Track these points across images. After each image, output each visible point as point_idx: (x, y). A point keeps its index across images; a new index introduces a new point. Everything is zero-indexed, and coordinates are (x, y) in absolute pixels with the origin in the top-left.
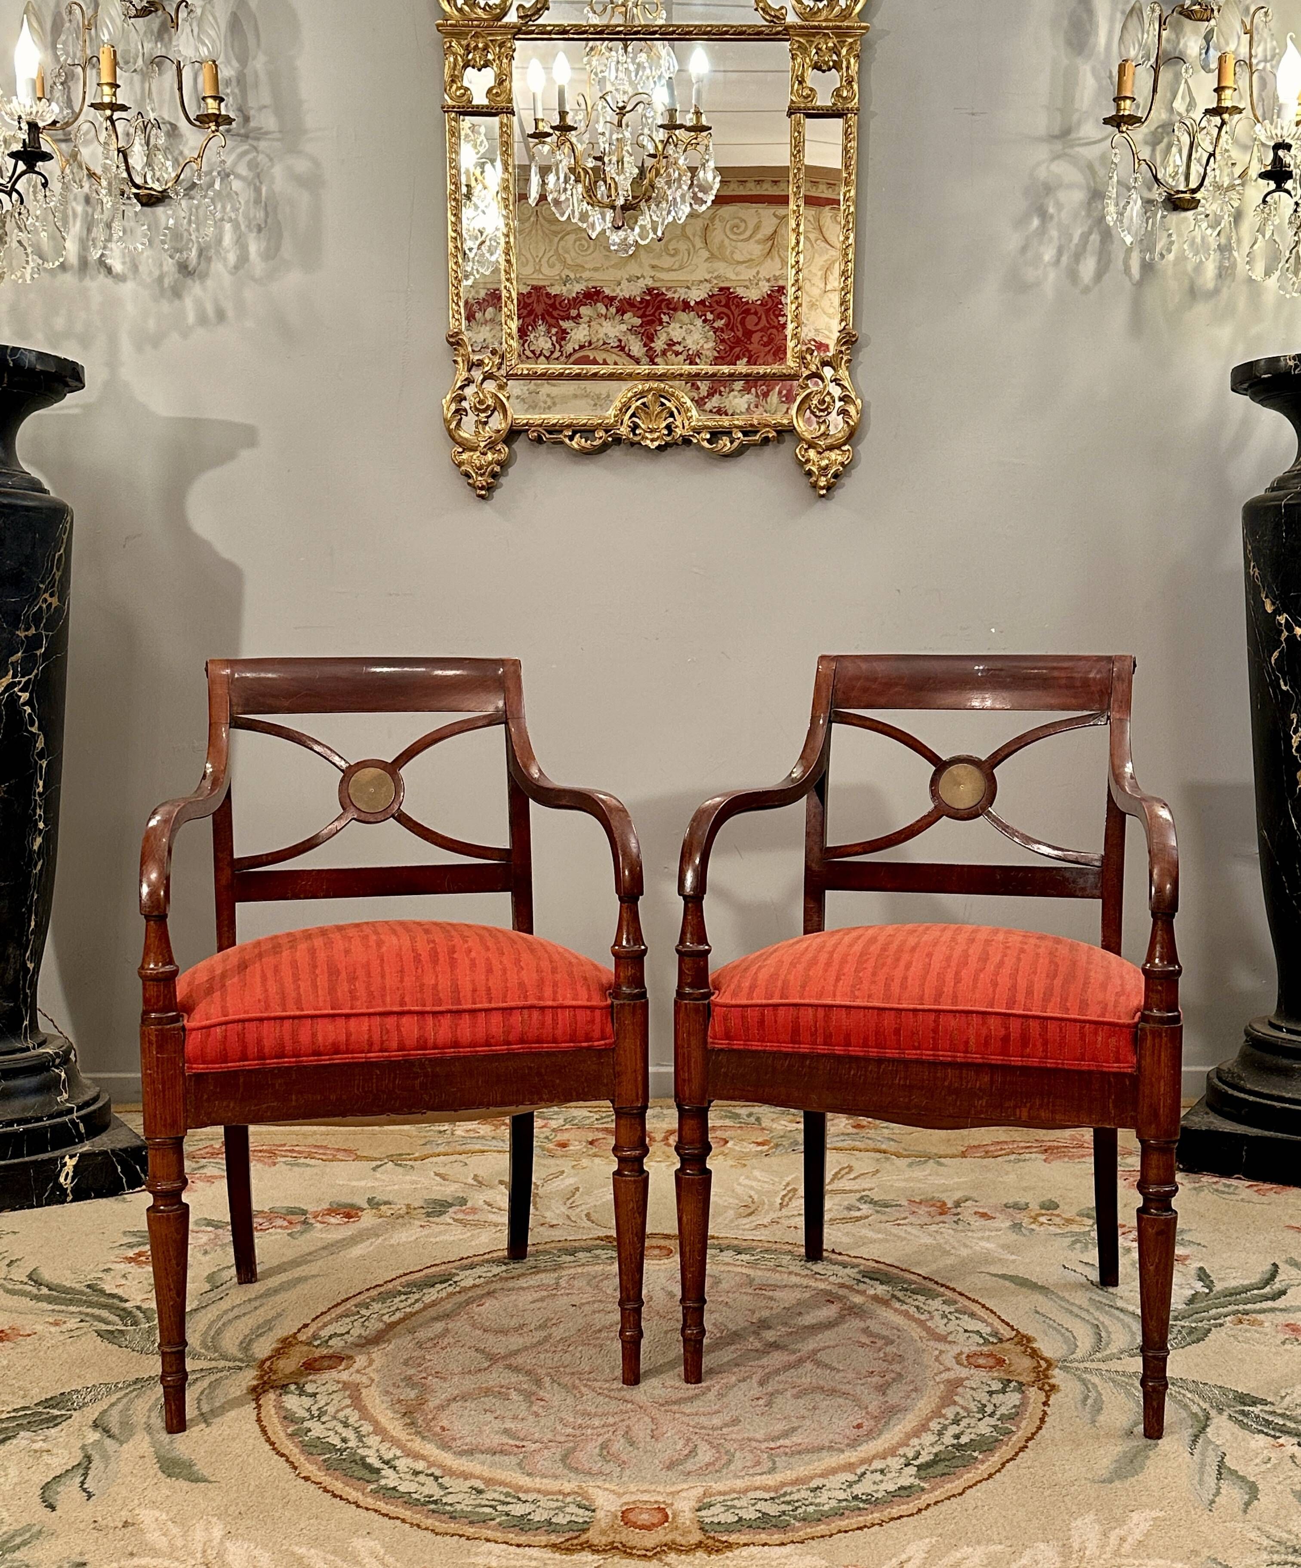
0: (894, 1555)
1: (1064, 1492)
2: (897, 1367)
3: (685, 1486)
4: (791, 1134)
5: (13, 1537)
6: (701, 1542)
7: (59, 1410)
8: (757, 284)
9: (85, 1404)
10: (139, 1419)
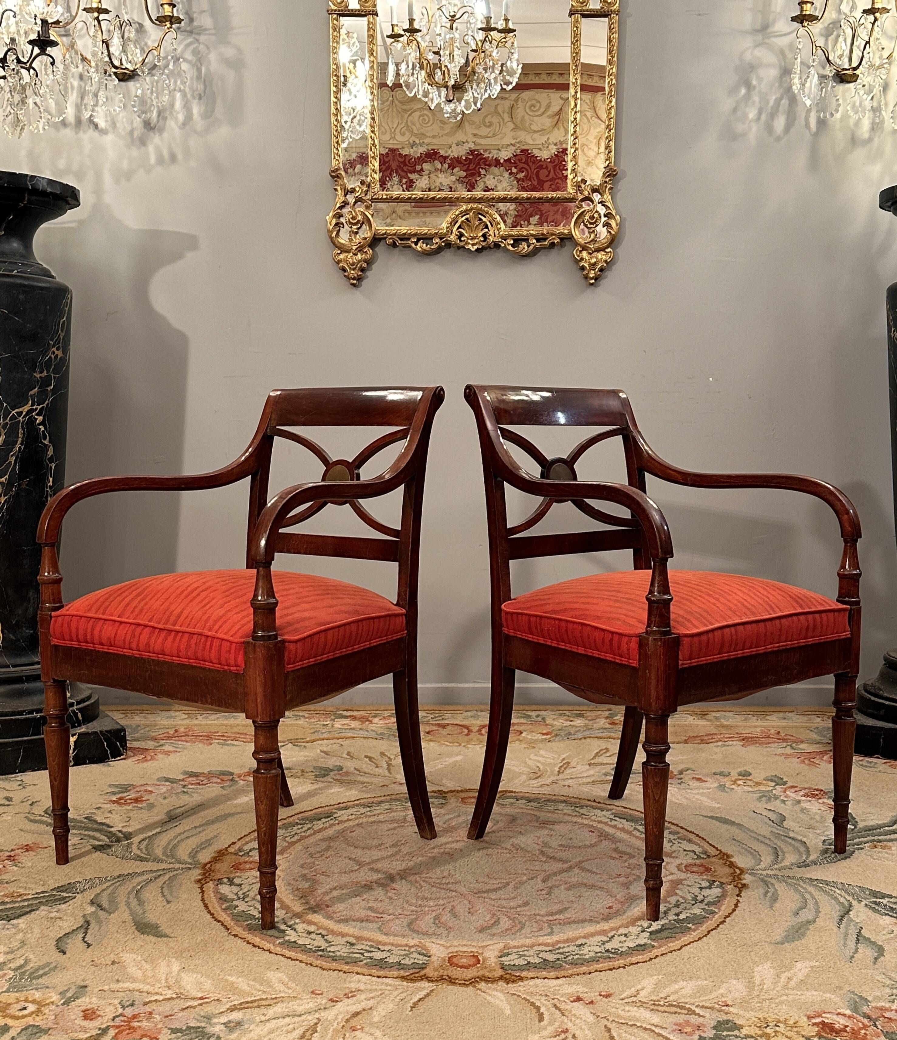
0: (633, 986)
1: (750, 949)
2: (637, 872)
3: (491, 942)
4: (567, 728)
5: (37, 970)
6: (502, 976)
7: (68, 893)
8: (548, 147)
9: (85, 890)
10: (122, 899)
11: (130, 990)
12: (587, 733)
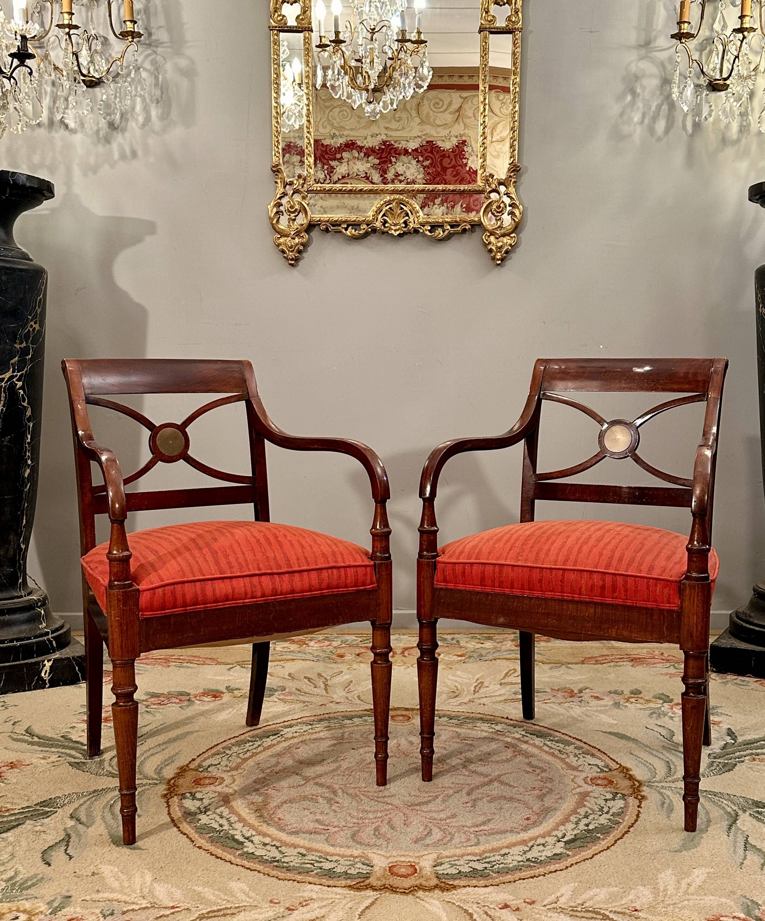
0: (553, 893)
1: (653, 858)
2: (549, 785)
3: (426, 853)
4: (478, 650)
5: (26, 881)
6: (437, 885)
7: (49, 808)
8: (450, 139)
9: (64, 805)
10: (97, 813)
11: (109, 900)
12: (496, 655)
